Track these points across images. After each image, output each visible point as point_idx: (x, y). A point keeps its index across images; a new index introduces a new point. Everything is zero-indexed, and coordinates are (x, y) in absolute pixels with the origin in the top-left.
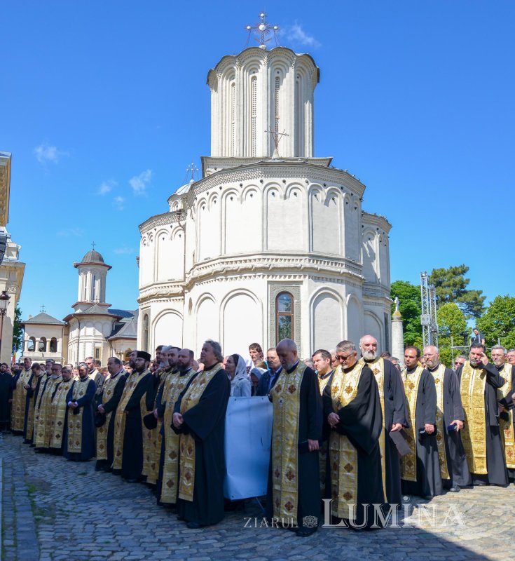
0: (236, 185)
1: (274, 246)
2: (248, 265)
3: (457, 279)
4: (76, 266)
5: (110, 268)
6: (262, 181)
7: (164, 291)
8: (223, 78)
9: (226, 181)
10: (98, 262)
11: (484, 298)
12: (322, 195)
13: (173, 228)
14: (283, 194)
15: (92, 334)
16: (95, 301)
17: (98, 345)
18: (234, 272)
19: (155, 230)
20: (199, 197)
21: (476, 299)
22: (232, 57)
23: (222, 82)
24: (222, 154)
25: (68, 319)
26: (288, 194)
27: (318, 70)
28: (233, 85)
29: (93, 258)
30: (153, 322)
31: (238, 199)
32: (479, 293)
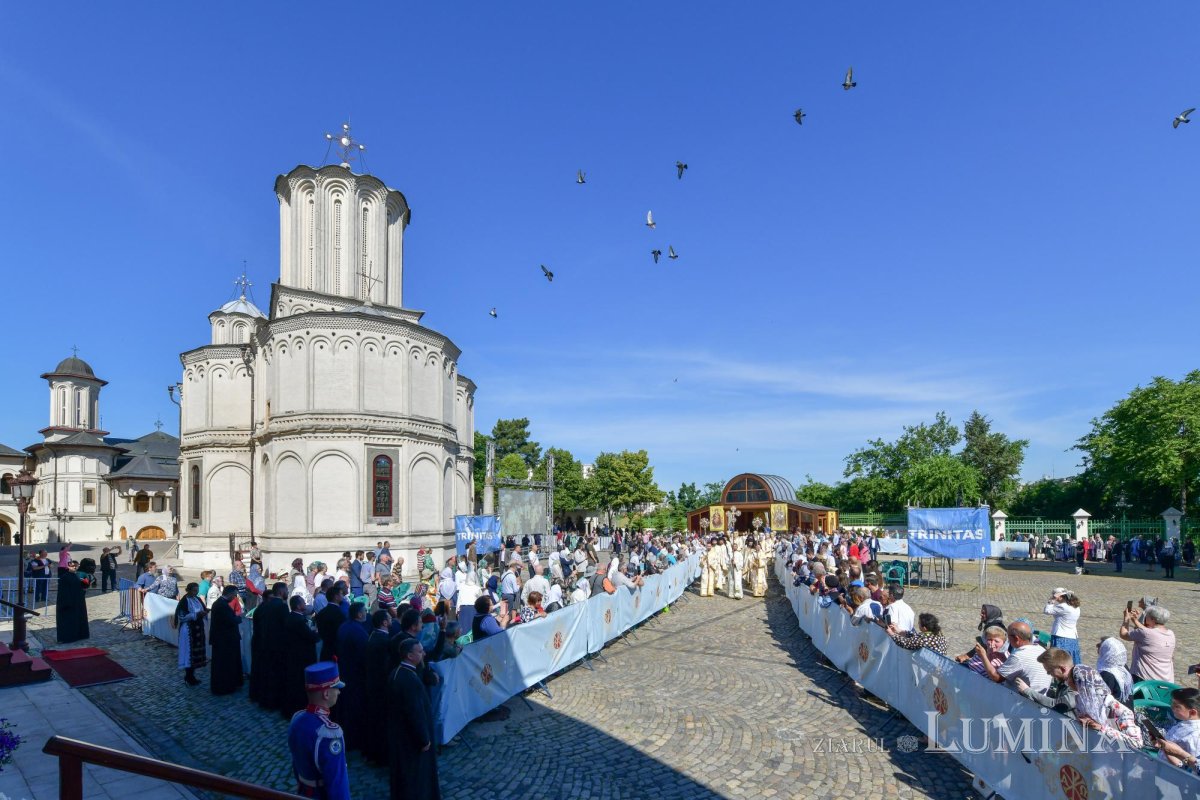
0: (327, 332)
1: (372, 405)
2: (342, 423)
3: (519, 431)
4: (45, 376)
5: (104, 383)
6: (358, 334)
7: (223, 439)
8: (298, 190)
9: (314, 325)
10: (85, 374)
11: (540, 450)
12: (422, 356)
13: (234, 364)
14: (382, 351)
15: (79, 470)
16: (81, 427)
17: (88, 486)
18: (324, 430)
19: (208, 363)
20: (278, 337)
21: (533, 451)
22: (310, 169)
23: (299, 195)
24: (296, 282)
25: (33, 449)
26: (386, 352)
27: (409, 211)
28: (312, 202)
29: (74, 368)
30: (208, 475)
31: (330, 349)
32: (537, 444)
